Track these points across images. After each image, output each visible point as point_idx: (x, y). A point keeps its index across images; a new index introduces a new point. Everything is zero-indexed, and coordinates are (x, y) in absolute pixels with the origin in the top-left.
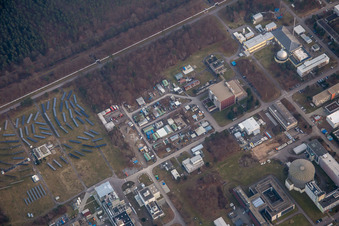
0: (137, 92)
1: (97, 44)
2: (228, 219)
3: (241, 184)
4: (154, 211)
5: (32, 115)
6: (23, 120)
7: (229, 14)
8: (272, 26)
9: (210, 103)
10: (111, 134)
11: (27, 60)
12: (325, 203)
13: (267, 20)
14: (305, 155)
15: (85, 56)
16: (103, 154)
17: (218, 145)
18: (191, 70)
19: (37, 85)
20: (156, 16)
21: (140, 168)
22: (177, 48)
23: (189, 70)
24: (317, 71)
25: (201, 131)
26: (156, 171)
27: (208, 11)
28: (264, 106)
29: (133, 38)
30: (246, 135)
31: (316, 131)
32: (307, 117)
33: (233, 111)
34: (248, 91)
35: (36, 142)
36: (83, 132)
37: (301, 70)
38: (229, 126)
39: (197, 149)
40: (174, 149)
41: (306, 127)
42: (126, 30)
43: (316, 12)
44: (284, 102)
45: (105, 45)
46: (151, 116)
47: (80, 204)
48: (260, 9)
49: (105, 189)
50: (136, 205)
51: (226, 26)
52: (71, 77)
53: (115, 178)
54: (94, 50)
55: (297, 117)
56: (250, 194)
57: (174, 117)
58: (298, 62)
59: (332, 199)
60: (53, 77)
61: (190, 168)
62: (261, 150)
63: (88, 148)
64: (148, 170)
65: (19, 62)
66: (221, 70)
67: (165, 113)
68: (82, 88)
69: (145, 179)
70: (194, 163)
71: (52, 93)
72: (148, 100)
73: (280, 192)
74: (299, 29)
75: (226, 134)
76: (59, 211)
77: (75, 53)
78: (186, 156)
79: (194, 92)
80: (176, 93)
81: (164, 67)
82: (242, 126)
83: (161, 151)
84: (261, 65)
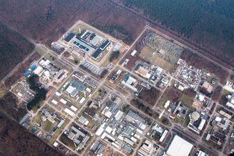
0: (193, 65)
1: (200, 48)
2: (170, 104)
3: (183, 102)
4: (162, 84)
5: (170, 44)
6: (167, 43)
7: (233, 77)
9: (201, 84)
10: (176, 64)
11: (183, 34)
12: (190, 126)
14: (201, 115)
15: (194, 47)
16: (170, 65)
17: (191, 92)
20: (218, 58)
21: (172, 75)
22: (213, 68)
23: (208, 74)
24: (230, 108)
25: (192, 86)
26: (173, 80)
27: (230, 71)
28: (210, 99)
30: (198, 98)
31: (211, 116)
32: (214, 111)
33: (203, 91)
34: (212, 92)
35: (163, 48)
36: (173, 58)
37: (228, 104)
38: (198, 93)
39: (186, 87)
40: (182, 82)
41: (211, 113)
44: (214, 104)
45: (201, 50)
46: (188, 72)
47: (153, 67)
49: (160, 70)
50: (161, 79)
51: (229, 78)
52: (186, 47)
53: (165, 71)
54: (197, 48)
55: (212, 109)
56: (181, 105)
57: (191, 77)
58: (230, 102)
59: (193, 127)
60: (183, 43)
61: (179, 88)
62: (196, 104)
63: (169, 61)
64: (172, 78)
66: (214, 83)
67: (191, 74)
68: (185, 51)
69: (169, 79)
70: (181, 88)
71: (179, 45)
72: (192, 68)
73: (186, 113)
75: (195, 92)
76: (149, 63)
77: (193, 44)
78: (182, 85)
79: (202, 79)
80: (199, 75)
81: (205, 68)
82: (200, 96)
83: (180, 79)
84: (222, 93)
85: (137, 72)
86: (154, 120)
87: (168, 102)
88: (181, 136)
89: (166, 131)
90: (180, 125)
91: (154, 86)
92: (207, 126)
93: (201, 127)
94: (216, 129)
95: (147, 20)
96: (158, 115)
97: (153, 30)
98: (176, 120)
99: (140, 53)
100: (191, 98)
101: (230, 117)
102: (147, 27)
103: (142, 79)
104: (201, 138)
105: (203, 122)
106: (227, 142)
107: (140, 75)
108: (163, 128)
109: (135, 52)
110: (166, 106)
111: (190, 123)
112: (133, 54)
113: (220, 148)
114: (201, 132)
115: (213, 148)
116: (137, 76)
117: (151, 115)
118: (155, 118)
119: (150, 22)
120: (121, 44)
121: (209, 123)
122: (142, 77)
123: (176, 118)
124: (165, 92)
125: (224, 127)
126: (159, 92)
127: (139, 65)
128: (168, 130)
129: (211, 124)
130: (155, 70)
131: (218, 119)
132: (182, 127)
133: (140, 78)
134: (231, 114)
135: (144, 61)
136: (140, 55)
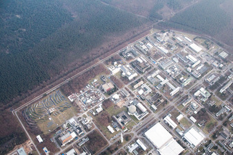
0: (80, 89)
1: (66, 75)
2: (112, 126)
3: (115, 115)
4: (88, 126)
5: (47, 99)
6: (44, 101)
7: (107, 63)
8: (120, 65)
9: (103, 90)
10: (72, 103)
11: (44, 82)
12: (140, 117)
13: (118, 63)
14: (133, 104)
15: (62, 79)
16: (71, 109)
17: (106, 103)
19: (48, 89)
20: (84, 64)
21: (82, 113)
22: (92, 74)
23: (95, 80)
24: (134, 78)
25: (101, 99)
26: (88, 113)
27: (100, 62)
28: (120, 90)
29: (77, 72)
30: (115, 100)
31: (136, 96)
32: (132, 92)
33: (110, 92)
36: (63, 103)
37: (130, 78)
38: (109, 97)
39: (100, 105)
40: (93, 106)
41: (133, 95)
42: (75, 70)
43: (133, 60)
44: (126, 88)
45: (68, 75)
46: (85, 96)
47: (65, 126)
48: (116, 60)
49: (72, 121)
50: (82, 124)
51: (106, 66)
52: (58, 86)
53: (75, 117)
54: (65, 77)
55: (130, 92)
56: (117, 117)
57: (92, 96)
58: (129, 76)
60: (53, 86)
61: (98, 112)
62: (120, 104)
63: (65, 108)
64: (85, 113)
65: (42, 83)
66: (105, 80)
67: (89, 95)
68: (62, 89)
69: (85, 116)
70: (100, 110)
71: (53, 92)
72: (83, 91)
73: (126, 116)
74: (128, 66)
75: (109, 99)
76: (59, 128)
77: (59, 78)
78: (97, 108)
79: (98, 87)
80: (92, 88)
82: (113, 97)
83: (89, 107)
84: (118, 78)
85: (64, 145)
86: (122, 148)
87: (109, 127)
88: (146, 129)
89: (138, 141)
90: (135, 126)
91: (87, 133)
92: (144, 104)
93: (144, 109)
94: (148, 98)
96: (119, 142)
97: (22, 107)
98: (130, 128)
99: (42, 133)
100: (113, 106)
101: (142, 82)
102: (15, 112)
103: (75, 142)
104: (153, 113)
105: (140, 105)
106: (162, 95)
107: (69, 143)
108: (133, 143)
109: (39, 137)
110: (112, 131)
111: (137, 117)
112: (40, 140)
113: (166, 102)
114: (148, 111)
115: (165, 107)
116: (68, 146)
117: (116, 149)
118: (121, 146)
120: (22, 148)
121: (141, 101)
122: (72, 141)
123: (127, 127)
124: (98, 126)
125: (150, 90)
126: (95, 132)
127: (57, 139)
128: (137, 139)
129: (143, 100)
130: (69, 126)
131: (141, 92)
132: (138, 125)
133: (72, 144)
134: (139, 80)
135: (54, 132)
136: (45, 133)
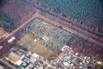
5: (57, 31)
16: (51, 52)
18: (100, 64)
46: (72, 59)
47: (29, 54)
72: (78, 56)
79: (89, 67)
80: (86, 62)
81: (95, 55)
85: (7, 59)
95: (37, 8)
99: (19, 40)
103: (12, 67)
107: (10, 63)
112: (10, 41)
116: (7, 63)
119: (41, 9)
122: (13, 64)
133: (10, 65)
136: (19, 42)
